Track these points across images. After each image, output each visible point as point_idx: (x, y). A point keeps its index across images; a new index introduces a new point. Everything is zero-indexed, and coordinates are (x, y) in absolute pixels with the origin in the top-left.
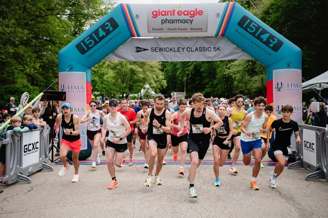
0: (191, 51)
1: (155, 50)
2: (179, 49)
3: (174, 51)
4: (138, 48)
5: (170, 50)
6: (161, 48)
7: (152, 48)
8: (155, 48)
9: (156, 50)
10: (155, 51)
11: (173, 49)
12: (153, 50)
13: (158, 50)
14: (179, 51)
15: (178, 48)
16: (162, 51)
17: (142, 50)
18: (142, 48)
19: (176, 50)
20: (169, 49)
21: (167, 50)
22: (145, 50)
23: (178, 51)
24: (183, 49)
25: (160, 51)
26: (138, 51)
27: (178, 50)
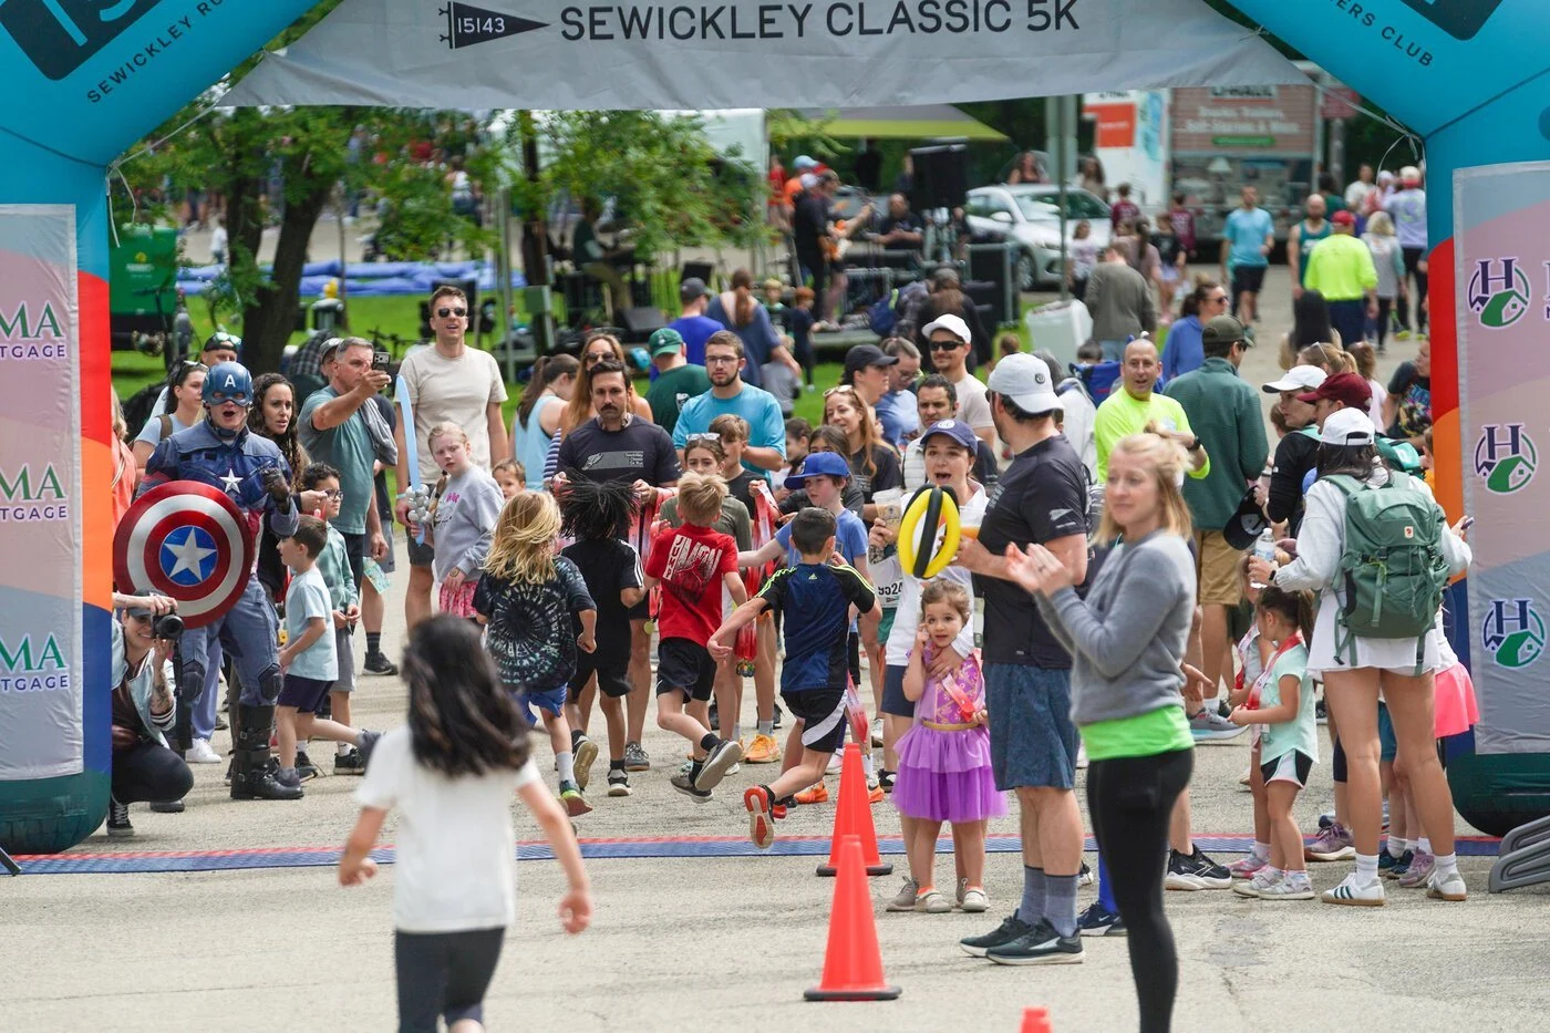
0: (863, 32)
1: (593, 23)
2: (768, 14)
3: (735, 35)
4: (461, 11)
5: (705, 24)
6: (635, 12)
7: (571, 16)
8: (593, 11)
9: (599, 30)
10: (593, 37)
11: (723, 21)
12: (573, 31)
13: (612, 24)
14: (768, 28)
15: (763, 9)
16: (644, 33)
17: (495, 25)
18: (494, 15)
19: (748, 22)
20: (698, 15)
21: (682, 29)
22: (516, 26)
23: (763, 35)
24: (800, 19)
25: (628, 33)
26: (462, 40)
27: (763, 21)
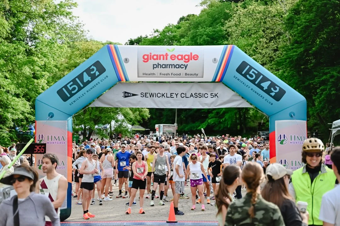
0: (186, 97)
1: (145, 95)
2: (172, 94)
3: (167, 97)
4: (126, 92)
5: (162, 95)
6: (152, 94)
7: (142, 94)
8: (145, 93)
9: (146, 96)
10: (145, 97)
11: (165, 95)
12: (142, 96)
13: (148, 95)
14: (172, 96)
15: (171, 94)
16: (153, 97)
17: (131, 95)
18: (131, 93)
19: (169, 95)
21: (159, 96)
22: (134, 95)
24: (177, 95)
25: (150, 97)
26: (126, 97)
27: (171, 95)
